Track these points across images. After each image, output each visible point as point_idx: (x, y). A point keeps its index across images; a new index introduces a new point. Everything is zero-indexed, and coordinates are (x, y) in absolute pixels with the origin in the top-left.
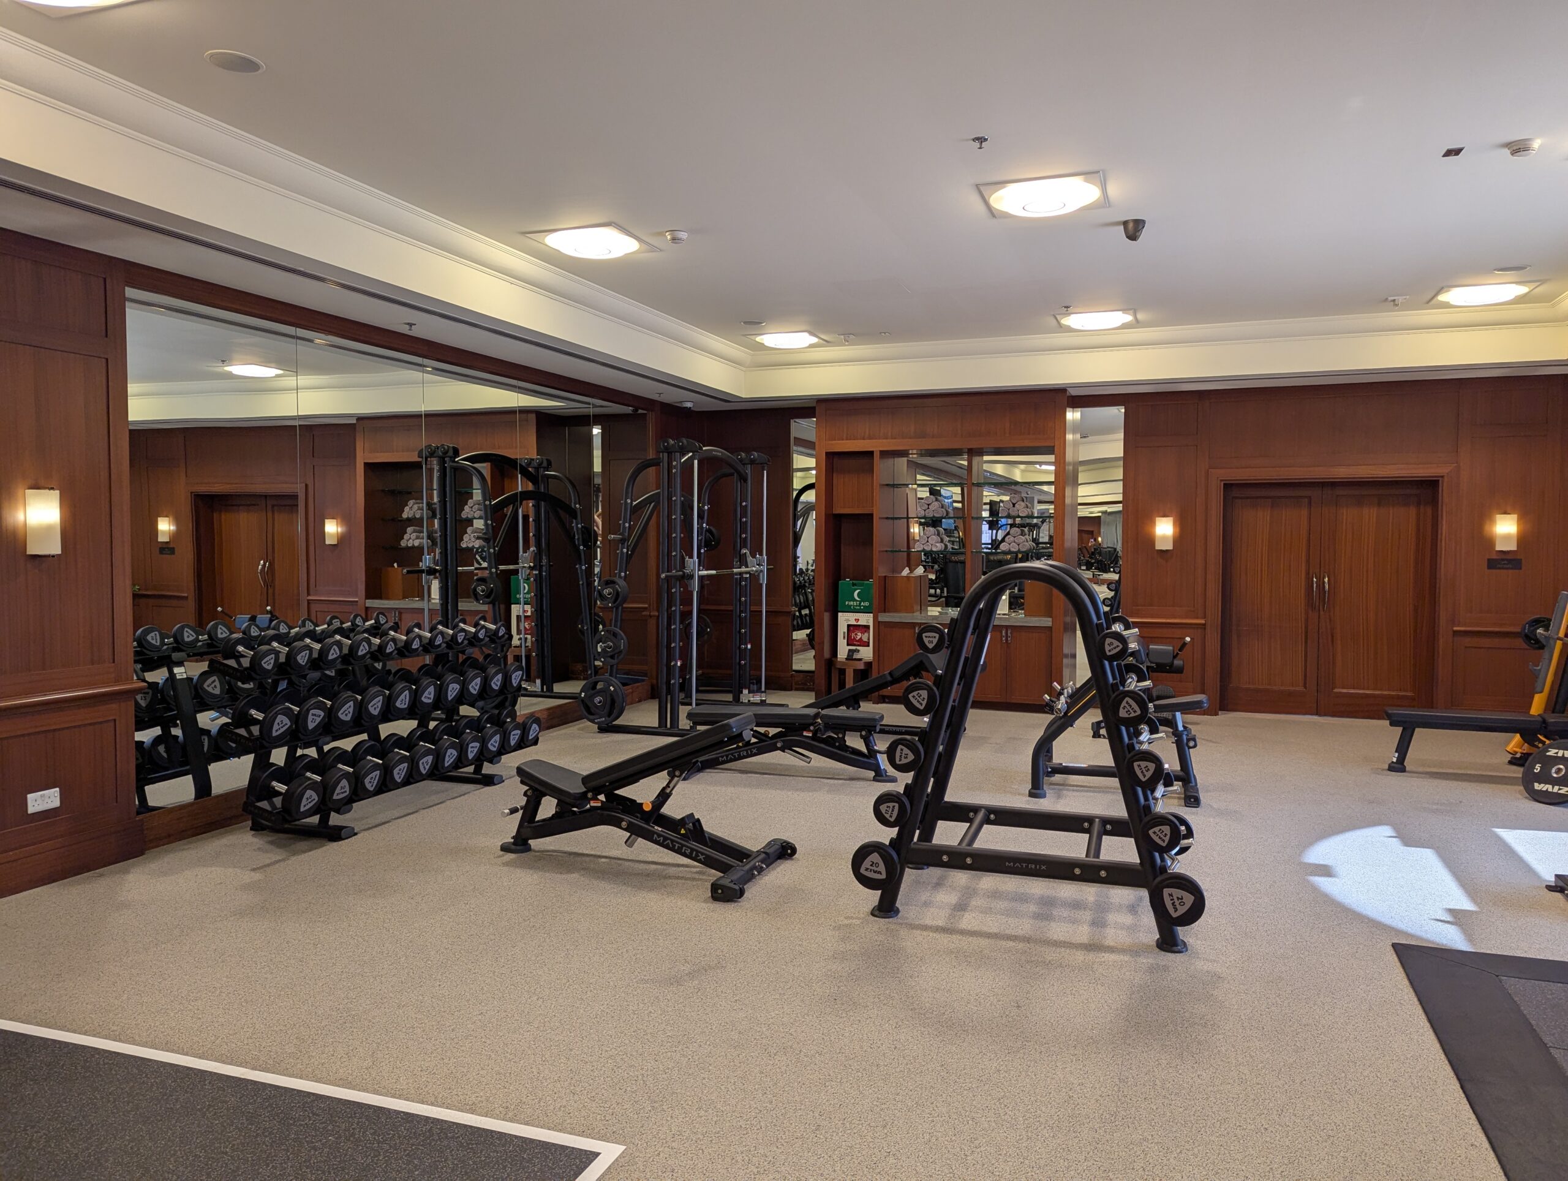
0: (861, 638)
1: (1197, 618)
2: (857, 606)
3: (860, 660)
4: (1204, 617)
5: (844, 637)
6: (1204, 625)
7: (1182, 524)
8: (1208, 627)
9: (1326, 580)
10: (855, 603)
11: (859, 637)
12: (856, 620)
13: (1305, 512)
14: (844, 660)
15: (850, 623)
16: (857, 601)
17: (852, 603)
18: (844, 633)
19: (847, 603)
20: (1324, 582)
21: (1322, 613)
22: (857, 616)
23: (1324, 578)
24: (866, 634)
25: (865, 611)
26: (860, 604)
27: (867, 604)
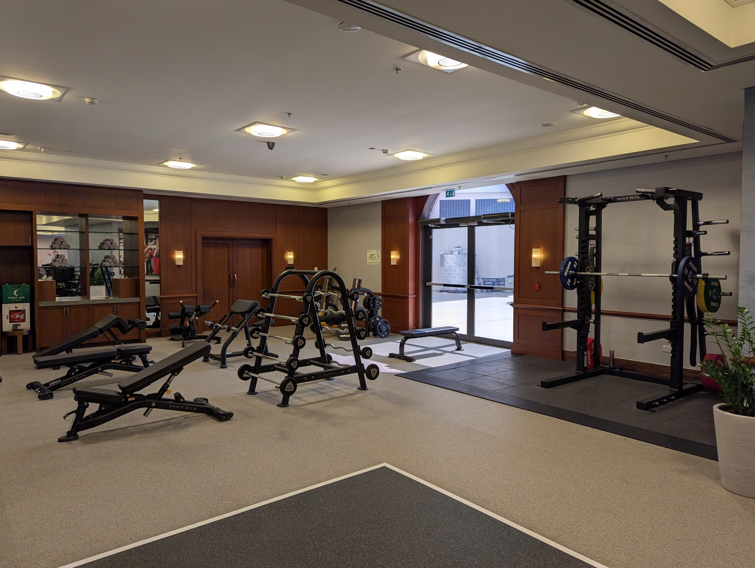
0: (19, 317)
1: (193, 294)
2: (16, 299)
3: (22, 330)
4: (197, 293)
5: (7, 318)
6: (197, 296)
7: (185, 254)
8: (198, 297)
9: (235, 275)
10: (15, 298)
11: (17, 317)
12: (15, 307)
13: (226, 250)
14: (11, 331)
15: (11, 309)
16: (16, 296)
17: (12, 298)
18: (7, 316)
19: (9, 298)
20: (234, 276)
21: (234, 289)
22: (17, 305)
23: (234, 275)
24: (23, 315)
25: (23, 301)
26: (18, 298)
27: (23, 298)
